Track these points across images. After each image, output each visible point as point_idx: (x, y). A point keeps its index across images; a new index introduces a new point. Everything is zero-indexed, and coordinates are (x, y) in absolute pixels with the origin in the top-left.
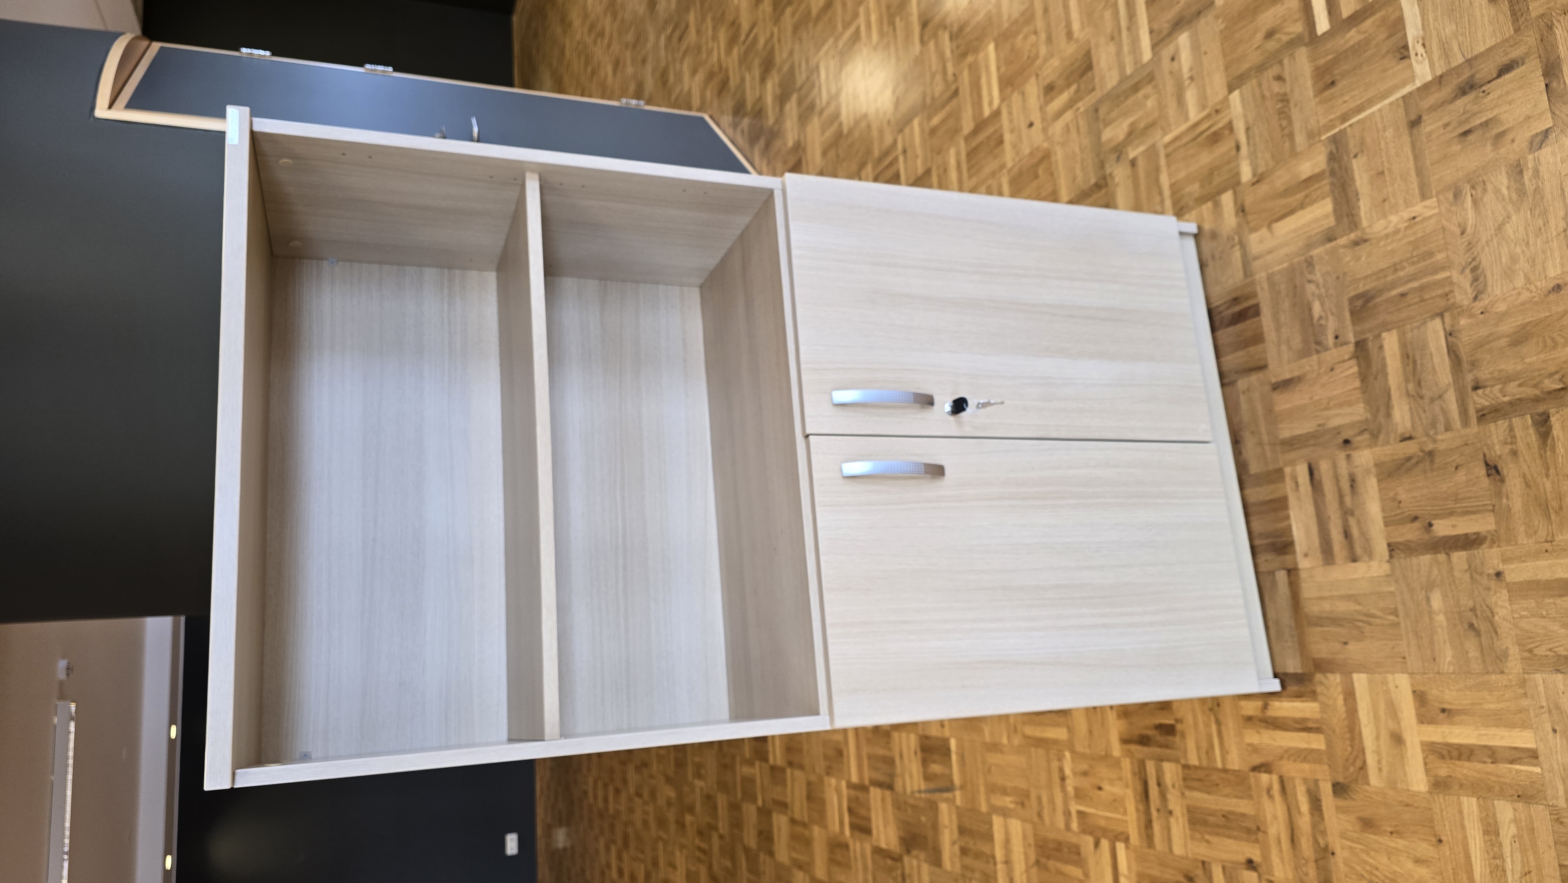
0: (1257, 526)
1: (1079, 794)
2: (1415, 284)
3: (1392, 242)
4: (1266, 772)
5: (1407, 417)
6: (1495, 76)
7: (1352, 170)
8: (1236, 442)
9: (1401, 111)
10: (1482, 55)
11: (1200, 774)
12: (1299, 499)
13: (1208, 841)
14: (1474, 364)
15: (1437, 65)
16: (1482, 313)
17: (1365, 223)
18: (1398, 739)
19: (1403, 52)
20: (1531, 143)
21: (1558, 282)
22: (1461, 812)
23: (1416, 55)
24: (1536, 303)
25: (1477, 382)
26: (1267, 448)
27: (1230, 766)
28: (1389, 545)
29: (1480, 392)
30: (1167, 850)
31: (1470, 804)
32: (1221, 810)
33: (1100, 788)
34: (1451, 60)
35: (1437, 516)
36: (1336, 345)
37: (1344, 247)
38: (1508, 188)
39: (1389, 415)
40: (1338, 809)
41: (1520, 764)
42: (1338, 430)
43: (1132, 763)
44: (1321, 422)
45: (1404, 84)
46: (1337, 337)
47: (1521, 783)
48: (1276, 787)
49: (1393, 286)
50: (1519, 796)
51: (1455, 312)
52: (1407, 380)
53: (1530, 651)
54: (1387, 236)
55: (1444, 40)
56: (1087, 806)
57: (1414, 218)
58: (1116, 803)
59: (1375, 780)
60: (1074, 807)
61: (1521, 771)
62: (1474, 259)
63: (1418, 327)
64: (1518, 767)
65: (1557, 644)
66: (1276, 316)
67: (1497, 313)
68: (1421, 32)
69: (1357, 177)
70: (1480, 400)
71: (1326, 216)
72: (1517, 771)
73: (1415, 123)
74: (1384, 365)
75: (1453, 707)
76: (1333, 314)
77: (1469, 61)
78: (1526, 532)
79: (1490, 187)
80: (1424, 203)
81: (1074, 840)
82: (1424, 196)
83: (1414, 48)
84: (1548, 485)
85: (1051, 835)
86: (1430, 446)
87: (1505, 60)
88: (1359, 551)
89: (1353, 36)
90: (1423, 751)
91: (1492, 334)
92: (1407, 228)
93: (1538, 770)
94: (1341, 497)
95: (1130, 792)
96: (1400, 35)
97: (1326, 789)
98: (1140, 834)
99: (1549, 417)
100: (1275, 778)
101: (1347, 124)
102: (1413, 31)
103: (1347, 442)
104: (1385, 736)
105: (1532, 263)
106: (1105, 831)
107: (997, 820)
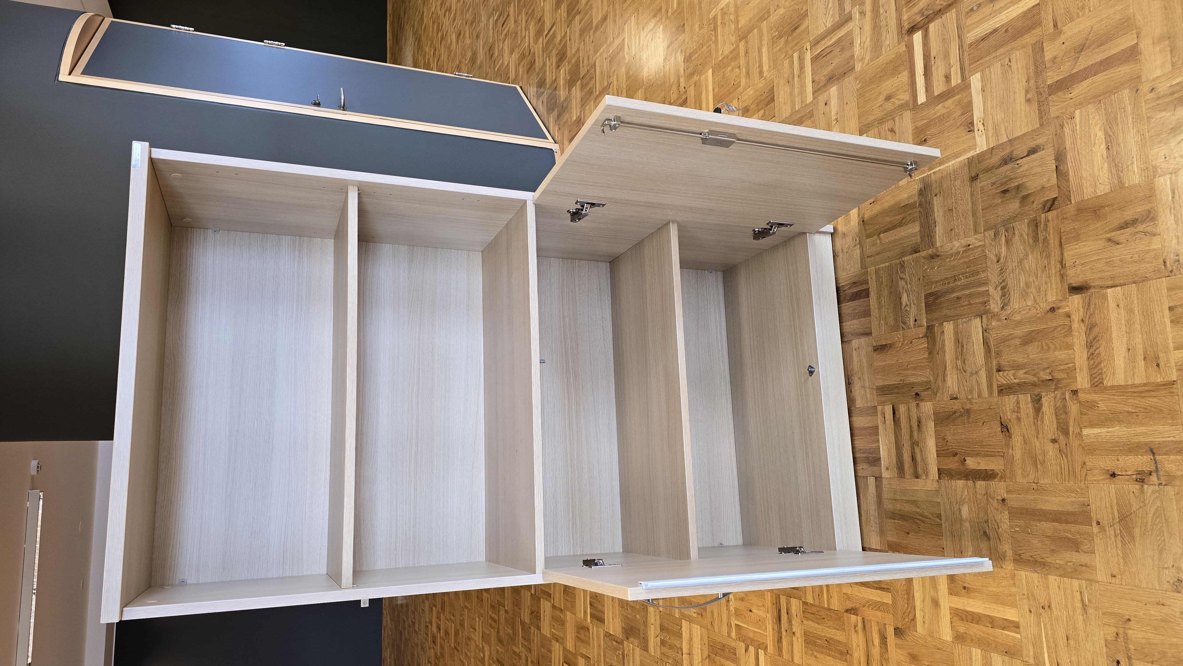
0: (859, 444)
1: (738, 613)
2: (967, 292)
3: (955, 260)
4: (854, 614)
5: (955, 384)
6: (1025, 154)
7: (933, 205)
8: (849, 383)
9: (966, 168)
10: (1019, 137)
11: (814, 610)
12: (885, 429)
13: (816, 657)
14: (998, 354)
15: (990, 140)
16: (1006, 319)
17: (938, 244)
18: (936, 603)
19: (970, 127)
20: (1044, 206)
21: (1053, 305)
22: (971, 659)
23: (978, 130)
24: (1039, 318)
25: (1000, 367)
26: (868, 391)
27: (832, 608)
28: (938, 469)
29: (1001, 373)
30: (791, 660)
31: (977, 653)
32: (824, 636)
33: (751, 611)
34: (999, 138)
35: (969, 455)
36: (915, 325)
37: (924, 258)
38: (1028, 235)
39: (944, 380)
40: (896, 645)
41: (1008, 631)
42: (912, 385)
43: (772, 596)
44: (902, 378)
45: (969, 149)
46: (916, 321)
47: (1008, 644)
48: (860, 625)
49: (953, 291)
50: (1006, 652)
51: (990, 315)
52: (957, 358)
53: (1020, 555)
54: (952, 255)
55: (996, 123)
56: (742, 622)
57: (969, 245)
58: (760, 622)
59: (920, 628)
60: (734, 622)
61: (1009, 635)
62: (1003, 281)
63: (966, 322)
64: (1007, 632)
65: (1036, 553)
66: (879, 298)
67: (1015, 321)
68: (983, 115)
69: (936, 210)
70: (1002, 379)
71: (914, 235)
72: (1006, 635)
73: (974, 179)
74: (944, 345)
75: (971, 586)
76: (914, 304)
77: (1010, 141)
78: (1022, 475)
79: (1017, 232)
80: (975, 236)
81: (733, 644)
82: (976, 232)
83: (977, 124)
84: (1038, 445)
85: (719, 639)
86: (968, 406)
87: (1032, 144)
88: (920, 471)
89: (940, 109)
90: (951, 613)
91: (1011, 335)
92: (964, 252)
93: (1019, 636)
94: (911, 432)
95: (769, 616)
96: (969, 114)
97: (890, 631)
98: (774, 646)
99: (1041, 398)
100: (860, 619)
101: (932, 171)
102: (977, 113)
103: (917, 394)
104: (928, 600)
105: (1039, 290)
106: (752, 640)
107: (685, 624)
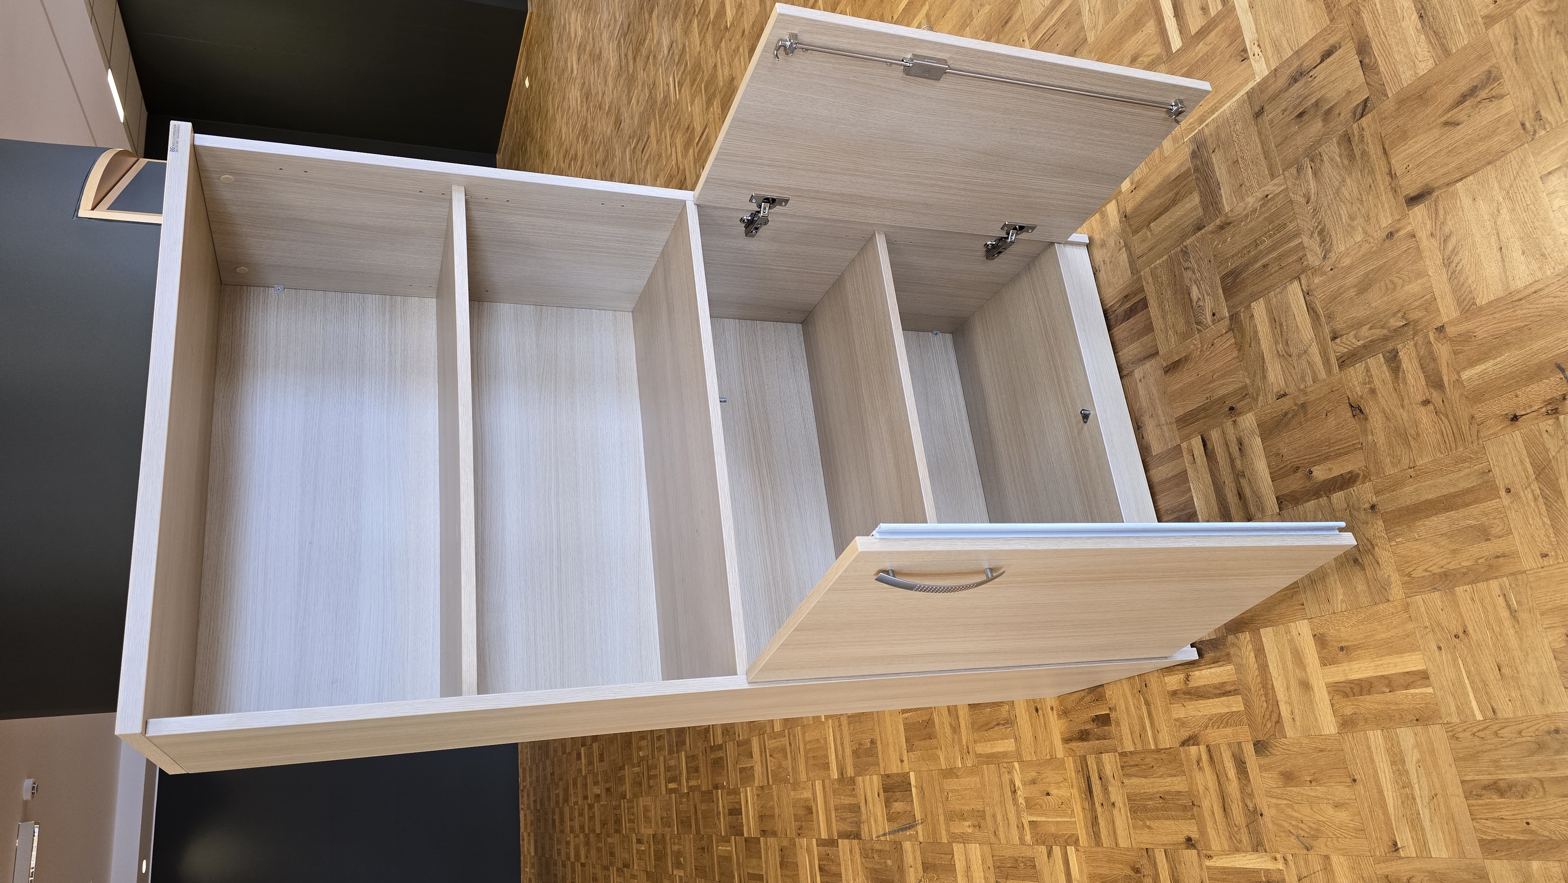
0: (1162, 504)
1: (1030, 804)
2: (1274, 254)
3: (1251, 221)
4: (1193, 745)
5: (1281, 377)
6: (1319, 61)
7: (1212, 164)
8: (1138, 428)
9: (1247, 105)
10: (1306, 45)
11: (1137, 759)
12: (1196, 470)
13: (1149, 827)
14: (1330, 317)
15: (1271, 61)
16: (1332, 269)
17: (1227, 208)
18: (1306, 686)
19: (1243, 55)
20: (1355, 114)
21: (1390, 230)
22: (1369, 748)
23: (1254, 55)
24: (1375, 252)
25: (1335, 333)
26: (1165, 428)
27: (1161, 747)
28: (1277, 498)
29: (1338, 341)
30: (1114, 845)
31: (1376, 737)
32: (1157, 793)
33: (1048, 794)
34: (1282, 54)
35: (1315, 464)
36: (1213, 322)
37: (1212, 232)
38: (1340, 156)
39: (1264, 377)
40: (1260, 766)
41: (1414, 688)
42: (1222, 400)
43: (1075, 762)
44: (1208, 395)
45: (1247, 82)
46: (1214, 315)
47: (1418, 706)
48: (1205, 757)
49: (1256, 259)
50: (1417, 720)
51: (1309, 273)
52: (1276, 343)
53: (1409, 575)
54: (1247, 216)
55: (1275, 39)
56: (1039, 815)
57: (1267, 196)
58: (1064, 805)
59: (1289, 732)
60: (1027, 818)
61: (1416, 694)
62: (1319, 223)
63: (1280, 293)
64: (1412, 691)
65: (1431, 563)
66: (1161, 305)
67: (1343, 268)
68: (1256, 35)
69: (1217, 169)
70: (1341, 347)
71: (1195, 209)
72: (1412, 695)
73: (1258, 114)
74: (1256, 332)
75: (1350, 644)
76: (1208, 295)
77: (1297, 53)
78: (1392, 463)
79: (1325, 158)
80: (1273, 182)
81: (1029, 853)
82: (1273, 176)
83: (1251, 49)
84: (1405, 416)
85: (1008, 853)
86: (1302, 399)
87: (1325, 47)
88: (1252, 509)
89: (1201, 48)
90: (1329, 693)
91: (1341, 287)
92: (1261, 206)
93: (1430, 690)
94: (1232, 461)
95: (1075, 791)
96: (1239, 40)
97: (1249, 749)
98: (1088, 834)
99: (1398, 353)
100: (1203, 748)
101: (1204, 124)
102: (1249, 36)
103: (1232, 409)
104: (1294, 684)
105: (1368, 219)
106: (1055, 837)
107: (958, 848)
